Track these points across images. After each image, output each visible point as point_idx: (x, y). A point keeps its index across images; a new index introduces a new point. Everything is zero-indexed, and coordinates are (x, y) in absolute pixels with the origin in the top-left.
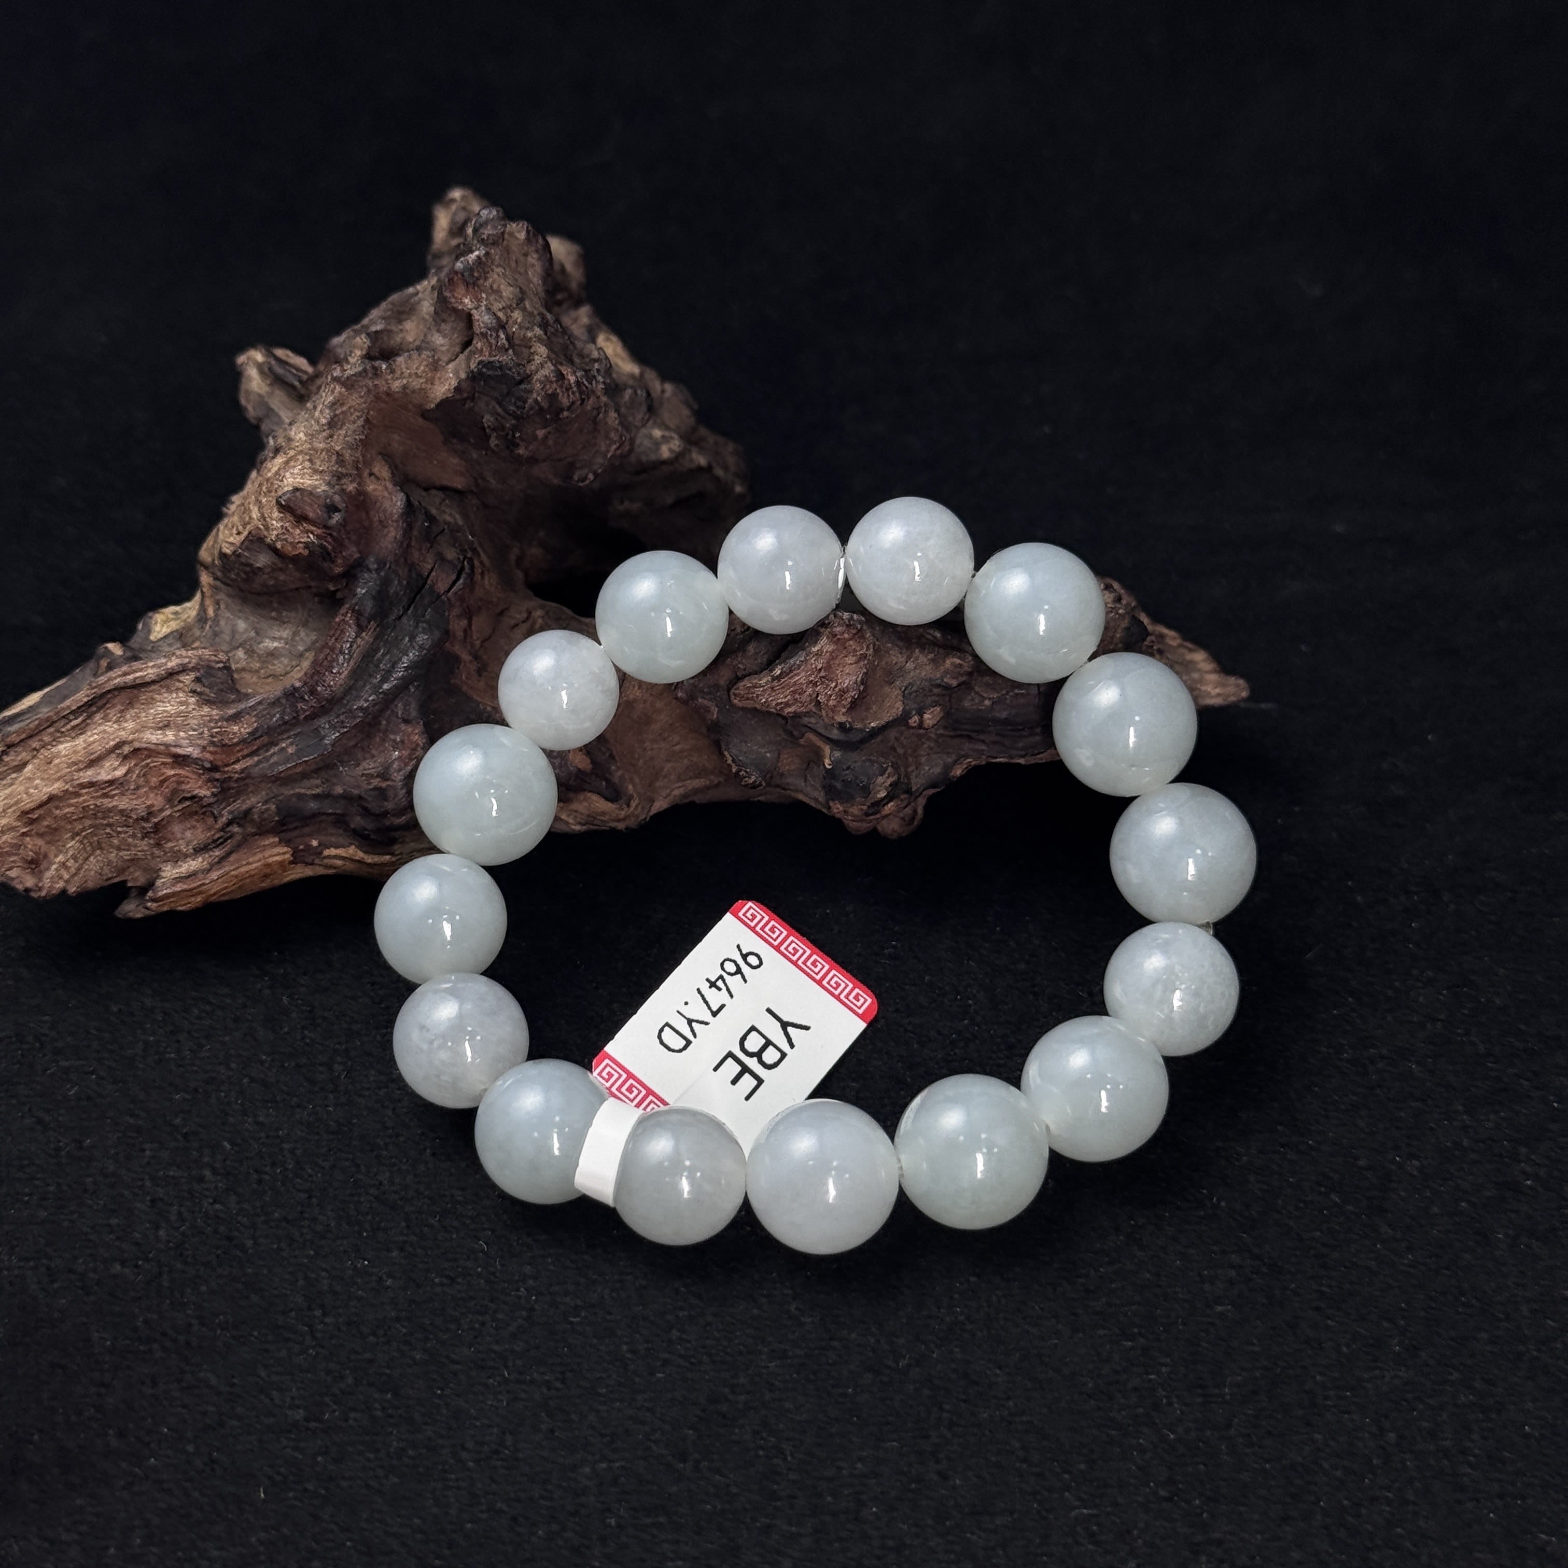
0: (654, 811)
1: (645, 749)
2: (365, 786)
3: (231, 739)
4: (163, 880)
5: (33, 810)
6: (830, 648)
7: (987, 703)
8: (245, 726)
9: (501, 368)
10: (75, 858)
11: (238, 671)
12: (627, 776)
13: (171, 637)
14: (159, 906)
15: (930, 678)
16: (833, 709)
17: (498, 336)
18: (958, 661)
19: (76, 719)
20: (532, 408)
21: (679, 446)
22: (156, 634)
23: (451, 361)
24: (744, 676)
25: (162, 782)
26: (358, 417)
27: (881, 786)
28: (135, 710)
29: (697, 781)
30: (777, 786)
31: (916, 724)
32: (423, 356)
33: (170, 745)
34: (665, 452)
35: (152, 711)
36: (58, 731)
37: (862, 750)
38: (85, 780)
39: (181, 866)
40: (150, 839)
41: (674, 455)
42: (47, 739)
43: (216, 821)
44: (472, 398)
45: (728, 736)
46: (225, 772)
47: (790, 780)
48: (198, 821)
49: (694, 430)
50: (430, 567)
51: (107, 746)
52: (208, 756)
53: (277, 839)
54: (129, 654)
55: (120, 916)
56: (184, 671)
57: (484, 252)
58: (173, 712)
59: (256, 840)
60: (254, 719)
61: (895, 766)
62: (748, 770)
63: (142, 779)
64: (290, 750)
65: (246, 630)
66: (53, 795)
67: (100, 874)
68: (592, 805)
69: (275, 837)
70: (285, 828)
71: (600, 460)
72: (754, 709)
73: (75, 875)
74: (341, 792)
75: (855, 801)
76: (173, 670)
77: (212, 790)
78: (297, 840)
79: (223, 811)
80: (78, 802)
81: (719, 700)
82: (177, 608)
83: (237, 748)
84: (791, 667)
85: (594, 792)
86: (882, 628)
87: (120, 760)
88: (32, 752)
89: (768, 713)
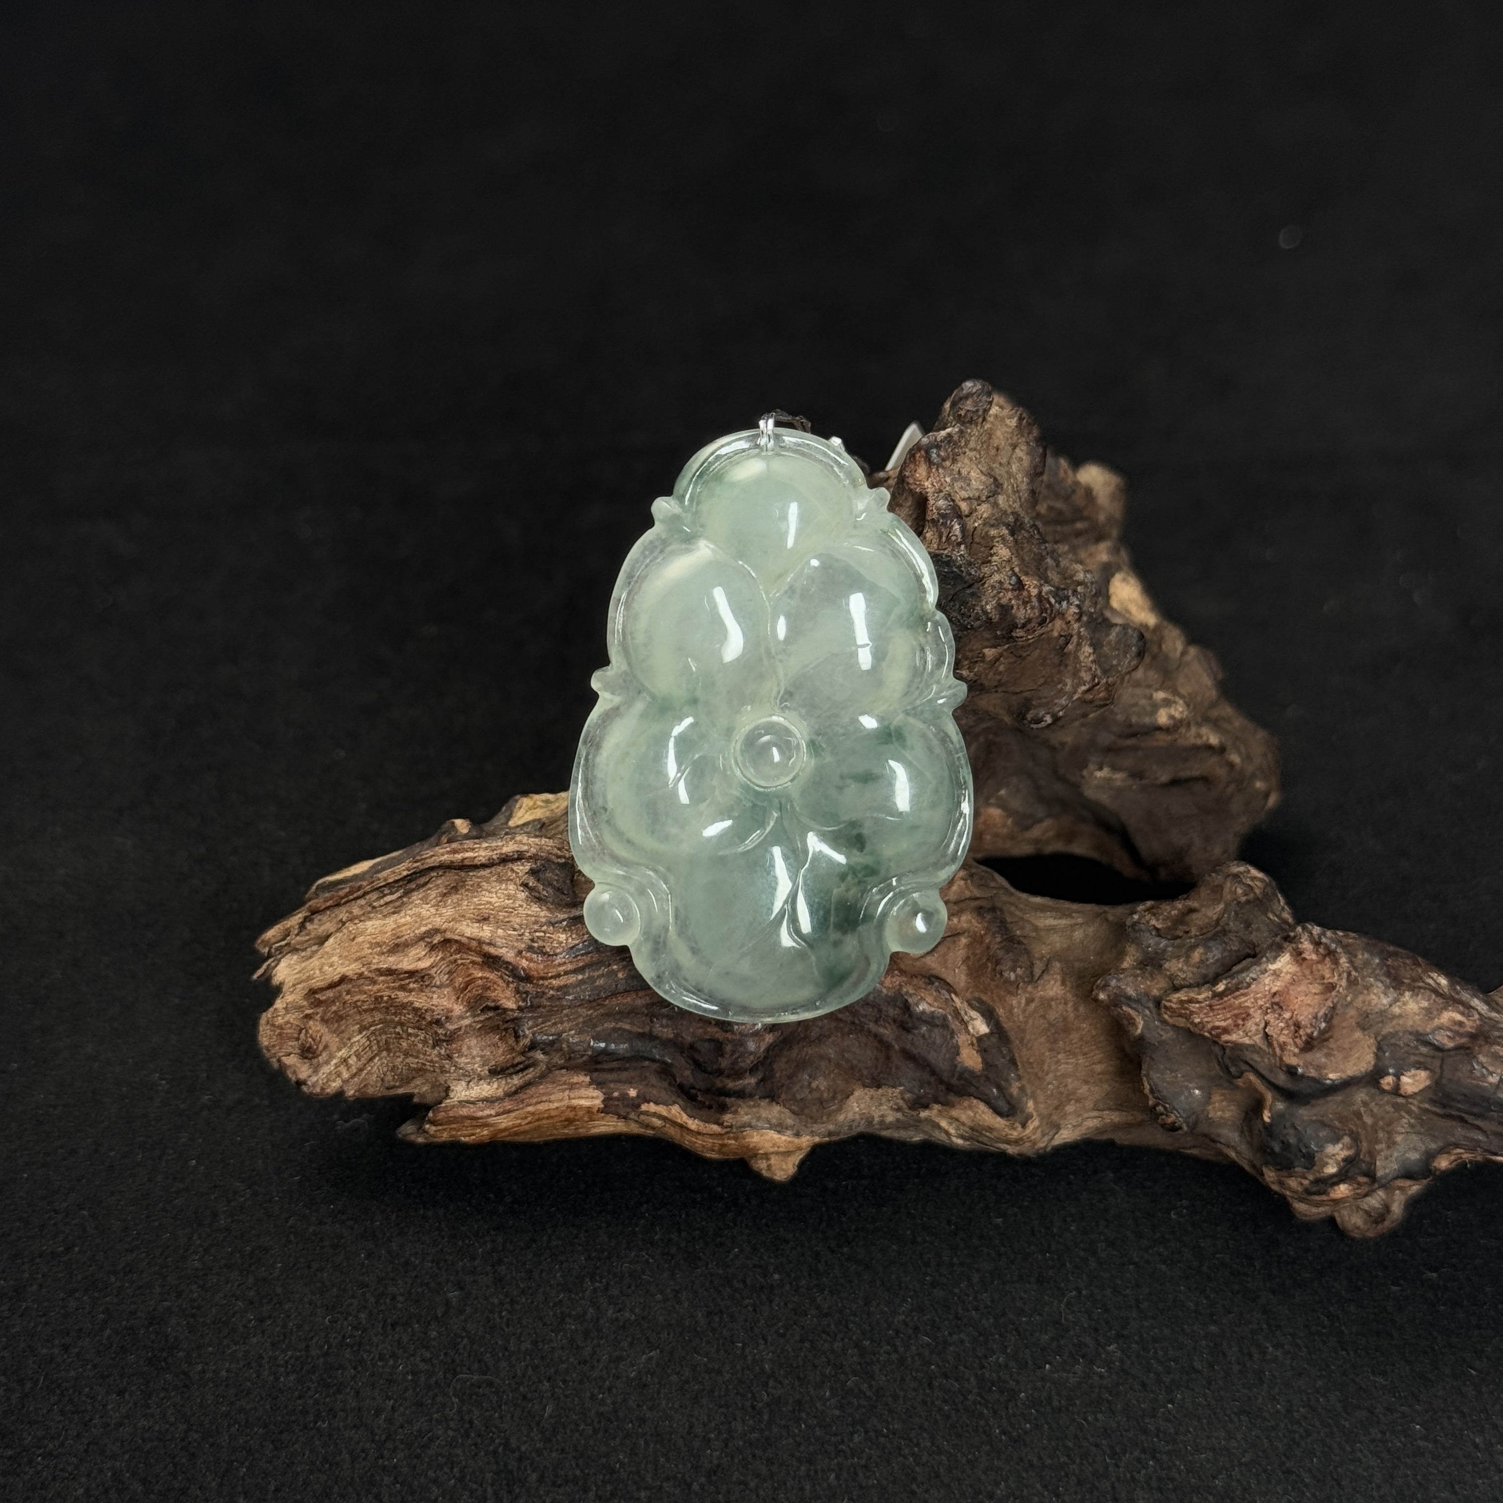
0: (1057, 1142)
1: (1058, 1062)
2: (700, 1035)
3: (554, 948)
4: (448, 1101)
5: (322, 990)
7: (1494, 1079)
8: (574, 936)
9: (948, 563)
10: (358, 1056)
12: (1029, 1090)
13: (530, 825)
14: (440, 1131)
15: (1417, 1032)
16: (1283, 1046)
17: (950, 527)
18: (1458, 1017)
19: (391, 893)
20: (977, 618)
21: (1182, 713)
22: (516, 819)
24: (1181, 988)
25: (468, 984)
27: (1330, 1158)
28: (458, 896)
29: (1117, 1113)
30: (1206, 1136)
31: (1387, 1088)
33: (484, 943)
34: (1162, 718)
35: (475, 900)
36: (370, 906)
37: (1313, 1106)
38: (385, 966)
39: (472, 1088)
40: (441, 1049)
41: (1172, 722)
42: (356, 911)
45: (1152, 1059)
46: (538, 985)
47: (1225, 1132)
48: (501, 1039)
49: (1213, 705)
51: (417, 932)
52: (524, 961)
53: (588, 1079)
54: (475, 833)
55: (400, 1136)
56: (519, 859)
57: (957, 430)
58: (496, 905)
59: (562, 1076)
61: (1356, 1139)
62: (1167, 1106)
63: (446, 976)
64: (621, 975)
66: (347, 976)
67: (382, 1080)
68: (977, 1116)
69: (586, 1075)
70: (599, 1066)
71: (1063, 701)
72: (1189, 1031)
73: (353, 1076)
74: (671, 1036)
75: (1295, 1172)
76: (507, 856)
77: (521, 1003)
78: (612, 1085)
79: (528, 1031)
80: (371, 990)
81: (1147, 1012)
82: (550, 796)
83: (558, 960)
84: (1239, 984)
85: (981, 1100)
86: (1366, 956)
87: (428, 949)
88: (337, 923)
89: (1204, 1037)
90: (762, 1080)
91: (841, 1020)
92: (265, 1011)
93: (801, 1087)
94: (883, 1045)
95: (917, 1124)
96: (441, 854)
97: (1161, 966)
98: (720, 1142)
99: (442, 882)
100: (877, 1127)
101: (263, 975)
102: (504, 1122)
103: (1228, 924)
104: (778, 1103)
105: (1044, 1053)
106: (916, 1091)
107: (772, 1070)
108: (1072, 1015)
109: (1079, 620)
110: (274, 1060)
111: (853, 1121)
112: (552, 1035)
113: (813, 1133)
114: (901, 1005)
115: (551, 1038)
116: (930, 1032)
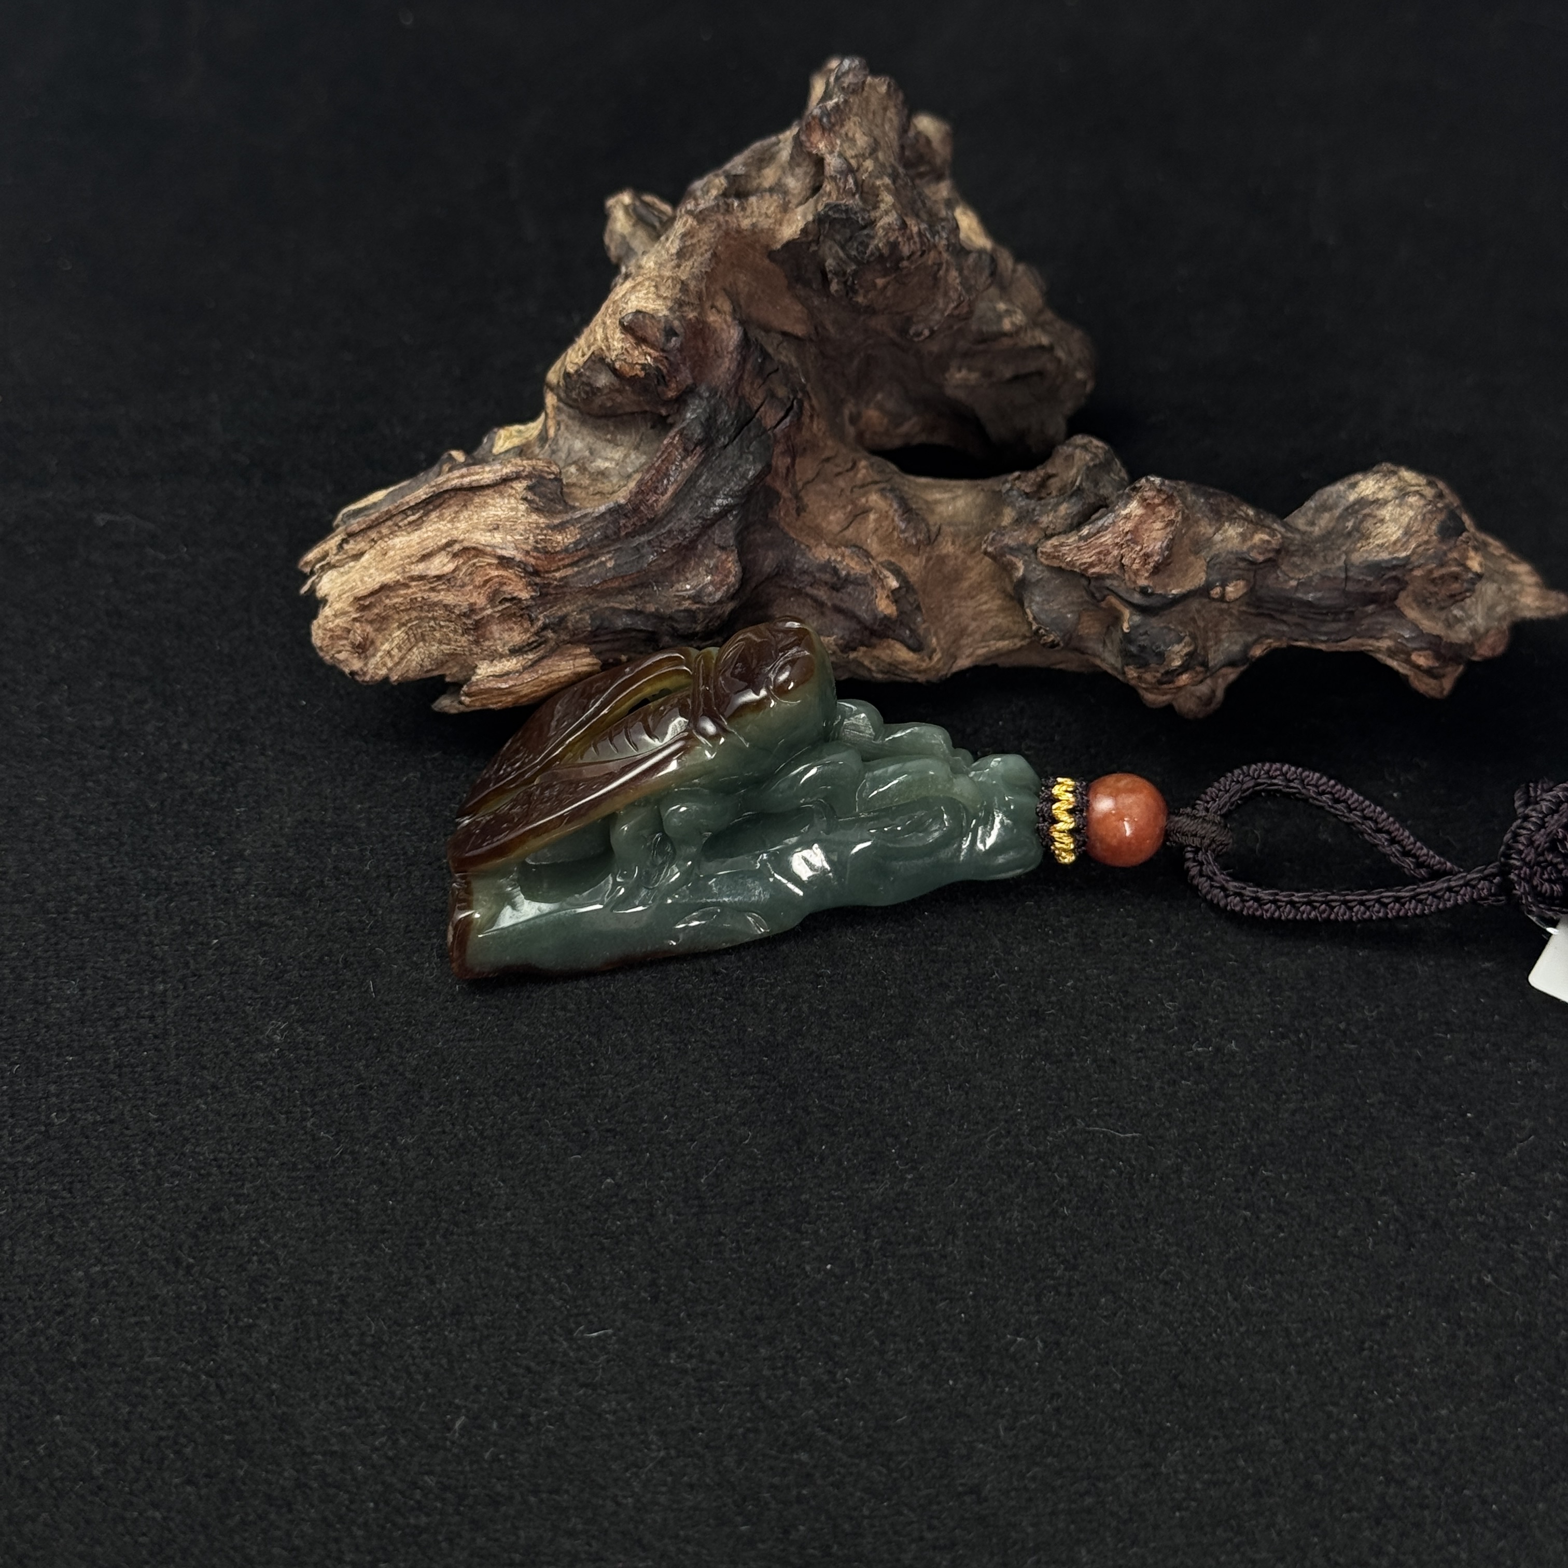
0: (955, 669)
1: (952, 605)
2: (676, 608)
3: (554, 547)
4: (478, 677)
5: (364, 598)
6: (1140, 511)
7: (1293, 583)
8: (569, 536)
9: (847, 210)
10: (399, 648)
11: (568, 485)
12: (932, 631)
13: (514, 451)
14: (473, 701)
15: (1236, 552)
16: (1136, 573)
17: (846, 181)
18: (1266, 537)
19: (413, 514)
20: (872, 254)
21: (1021, 319)
22: (498, 447)
23: (800, 204)
24: (1052, 536)
25: (486, 582)
26: (706, 251)
27: (1176, 654)
28: (468, 512)
29: (1001, 642)
30: (1076, 650)
31: (1216, 598)
32: (775, 197)
33: (497, 547)
34: (1007, 325)
35: (484, 514)
36: (397, 525)
37: (1161, 617)
38: (416, 573)
39: (496, 665)
40: (470, 636)
41: (1014, 328)
42: (385, 531)
43: (532, 625)
44: (817, 242)
45: (1032, 594)
46: (545, 578)
47: (1091, 644)
48: (515, 623)
49: (1040, 312)
50: (759, 402)
51: (439, 543)
52: (531, 560)
53: (588, 650)
54: (471, 461)
55: (437, 708)
56: (517, 478)
57: (842, 100)
58: (503, 516)
59: (568, 649)
60: (578, 531)
61: (1194, 638)
62: (1048, 629)
63: (468, 578)
64: (610, 564)
65: (581, 450)
66: (385, 584)
67: (421, 665)
68: (895, 653)
69: (586, 647)
70: (597, 639)
71: (937, 317)
72: (1060, 568)
73: (398, 664)
74: (653, 610)
75: (1149, 668)
76: (507, 476)
77: (532, 594)
78: (607, 653)
79: (539, 616)
80: (406, 594)
81: (1026, 557)
82: (522, 427)
83: (559, 557)
84: (1099, 528)
85: (898, 640)
86: (1194, 498)
87: (450, 557)
88: (370, 543)
89: (1073, 572)
92: (314, 618)
94: (819, 604)
95: (846, 664)
96: (450, 480)
97: (1036, 523)
99: (454, 502)
101: (308, 590)
102: (525, 690)
103: (1082, 484)
105: (941, 600)
106: (847, 637)
108: (961, 568)
109: (947, 250)
110: (328, 658)
112: (559, 617)
114: (832, 571)
115: (558, 619)
116: (855, 590)
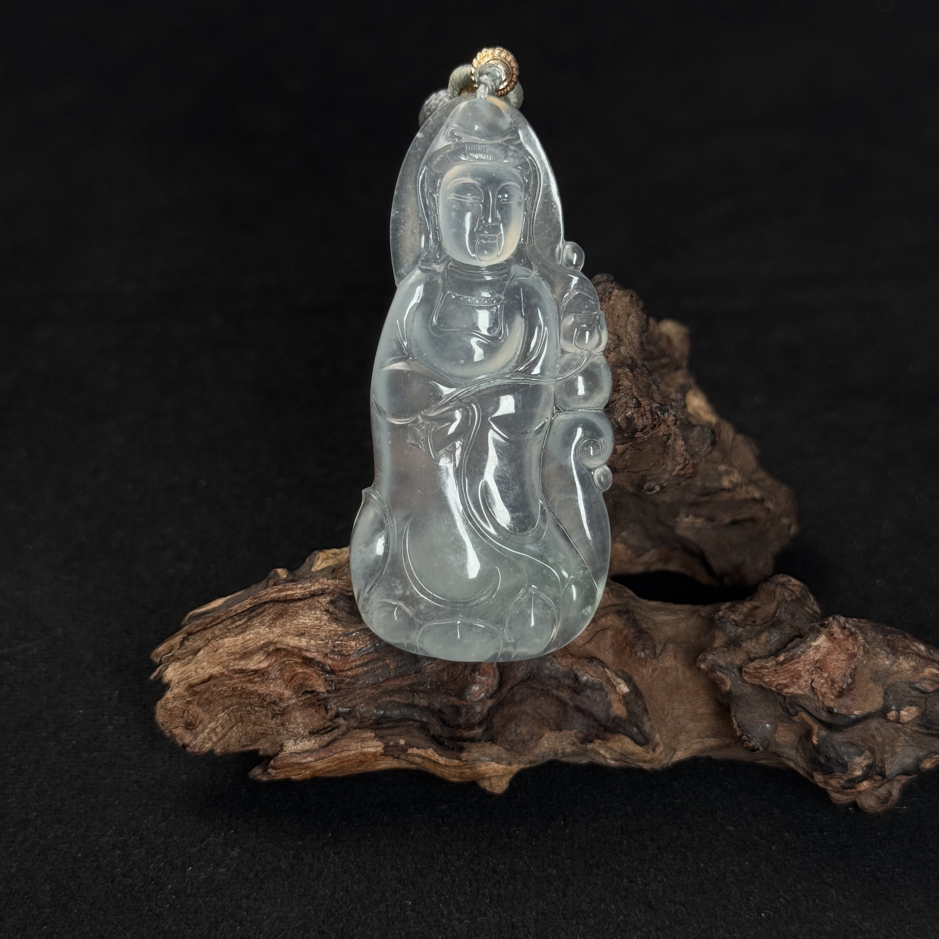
0: (675, 759)
1: (673, 708)
2: (445, 703)
3: (348, 651)
4: (283, 753)
5: (198, 684)
6: (828, 644)
8: (361, 642)
10: (223, 726)
12: (656, 727)
13: (326, 571)
14: (278, 773)
15: (909, 682)
16: (824, 695)
18: (935, 671)
19: (240, 620)
21: (737, 478)
22: (316, 566)
24: (755, 659)
25: (293, 677)
27: (857, 765)
28: (283, 620)
29: (713, 739)
30: (774, 753)
31: (892, 719)
33: (303, 649)
34: (726, 483)
35: (295, 621)
36: (226, 628)
37: (845, 732)
38: (238, 667)
39: (298, 744)
40: (277, 719)
41: (731, 485)
42: (217, 632)
45: (738, 705)
46: (339, 675)
47: (785, 750)
48: (315, 711)
49: (754, 472)
51: (258, 644)
52: (329, 660)
53: (373, 734)
54: (291, 578)
55: (251, 777)
56: (322, 594)
58: (309, 624)
59: (357, 733)
60: (367, 638)
61: (873, 752)
62: (749, 735)
63: (279, 672)
64: (392, 666)
66: (213, 675)
67: (239, 741)
68: (624, 746)
69: (372, 732)
70: (380, 726)
71: (667, 476)
72: (761, 687)
73: (220, 740)
74: (426, 704)
75: (835, 775)
76: (315, 592)
77: (328, 688)
78: (389, 738)
79: (333, 706)
80: (230, 683)
81: (733, 675)
82: (337, 551)
83: (352, 659)
84: (793, 655)
85: (627, 735)
86: (874, 634)
87: (265, 655)
88: (205, 641)
89: (771, 691)
90: (487, 730)
91: (534, 688)
92: (159, 700)
93: (510, 733)
94: (562, 703)
95: (585, 753)
96: (272, 593)
97: (740, 645)
98: (460, 771)
99: (273, 610)
100: (560, 756)
101: (157, 676)
102: (320, 765)
103: (781, 616)
104: (496, 744)
105: (664, 703)
106: (585, 731)
107: (492, 723)
108: (682, 678)
109: (675, 424)
110: (167, 731)
111: (545, 753)
112: (349, 708)
113: (519, 762)
114: (574, 677)
115: (348, 709)
116: (592, 693)
